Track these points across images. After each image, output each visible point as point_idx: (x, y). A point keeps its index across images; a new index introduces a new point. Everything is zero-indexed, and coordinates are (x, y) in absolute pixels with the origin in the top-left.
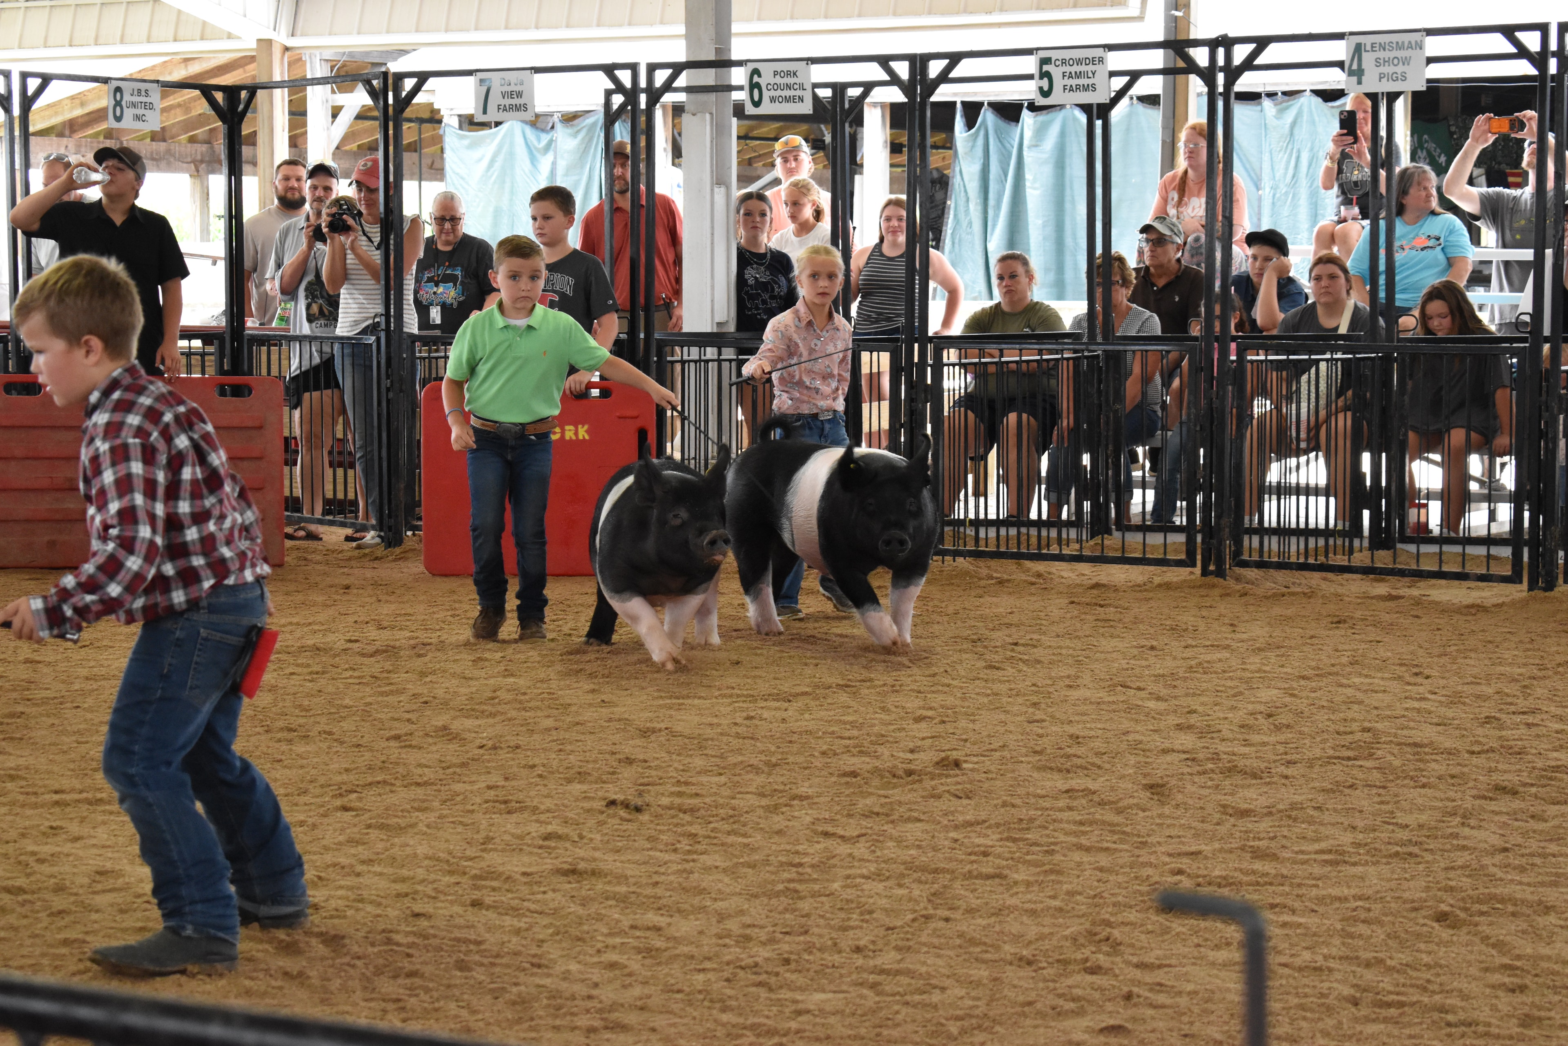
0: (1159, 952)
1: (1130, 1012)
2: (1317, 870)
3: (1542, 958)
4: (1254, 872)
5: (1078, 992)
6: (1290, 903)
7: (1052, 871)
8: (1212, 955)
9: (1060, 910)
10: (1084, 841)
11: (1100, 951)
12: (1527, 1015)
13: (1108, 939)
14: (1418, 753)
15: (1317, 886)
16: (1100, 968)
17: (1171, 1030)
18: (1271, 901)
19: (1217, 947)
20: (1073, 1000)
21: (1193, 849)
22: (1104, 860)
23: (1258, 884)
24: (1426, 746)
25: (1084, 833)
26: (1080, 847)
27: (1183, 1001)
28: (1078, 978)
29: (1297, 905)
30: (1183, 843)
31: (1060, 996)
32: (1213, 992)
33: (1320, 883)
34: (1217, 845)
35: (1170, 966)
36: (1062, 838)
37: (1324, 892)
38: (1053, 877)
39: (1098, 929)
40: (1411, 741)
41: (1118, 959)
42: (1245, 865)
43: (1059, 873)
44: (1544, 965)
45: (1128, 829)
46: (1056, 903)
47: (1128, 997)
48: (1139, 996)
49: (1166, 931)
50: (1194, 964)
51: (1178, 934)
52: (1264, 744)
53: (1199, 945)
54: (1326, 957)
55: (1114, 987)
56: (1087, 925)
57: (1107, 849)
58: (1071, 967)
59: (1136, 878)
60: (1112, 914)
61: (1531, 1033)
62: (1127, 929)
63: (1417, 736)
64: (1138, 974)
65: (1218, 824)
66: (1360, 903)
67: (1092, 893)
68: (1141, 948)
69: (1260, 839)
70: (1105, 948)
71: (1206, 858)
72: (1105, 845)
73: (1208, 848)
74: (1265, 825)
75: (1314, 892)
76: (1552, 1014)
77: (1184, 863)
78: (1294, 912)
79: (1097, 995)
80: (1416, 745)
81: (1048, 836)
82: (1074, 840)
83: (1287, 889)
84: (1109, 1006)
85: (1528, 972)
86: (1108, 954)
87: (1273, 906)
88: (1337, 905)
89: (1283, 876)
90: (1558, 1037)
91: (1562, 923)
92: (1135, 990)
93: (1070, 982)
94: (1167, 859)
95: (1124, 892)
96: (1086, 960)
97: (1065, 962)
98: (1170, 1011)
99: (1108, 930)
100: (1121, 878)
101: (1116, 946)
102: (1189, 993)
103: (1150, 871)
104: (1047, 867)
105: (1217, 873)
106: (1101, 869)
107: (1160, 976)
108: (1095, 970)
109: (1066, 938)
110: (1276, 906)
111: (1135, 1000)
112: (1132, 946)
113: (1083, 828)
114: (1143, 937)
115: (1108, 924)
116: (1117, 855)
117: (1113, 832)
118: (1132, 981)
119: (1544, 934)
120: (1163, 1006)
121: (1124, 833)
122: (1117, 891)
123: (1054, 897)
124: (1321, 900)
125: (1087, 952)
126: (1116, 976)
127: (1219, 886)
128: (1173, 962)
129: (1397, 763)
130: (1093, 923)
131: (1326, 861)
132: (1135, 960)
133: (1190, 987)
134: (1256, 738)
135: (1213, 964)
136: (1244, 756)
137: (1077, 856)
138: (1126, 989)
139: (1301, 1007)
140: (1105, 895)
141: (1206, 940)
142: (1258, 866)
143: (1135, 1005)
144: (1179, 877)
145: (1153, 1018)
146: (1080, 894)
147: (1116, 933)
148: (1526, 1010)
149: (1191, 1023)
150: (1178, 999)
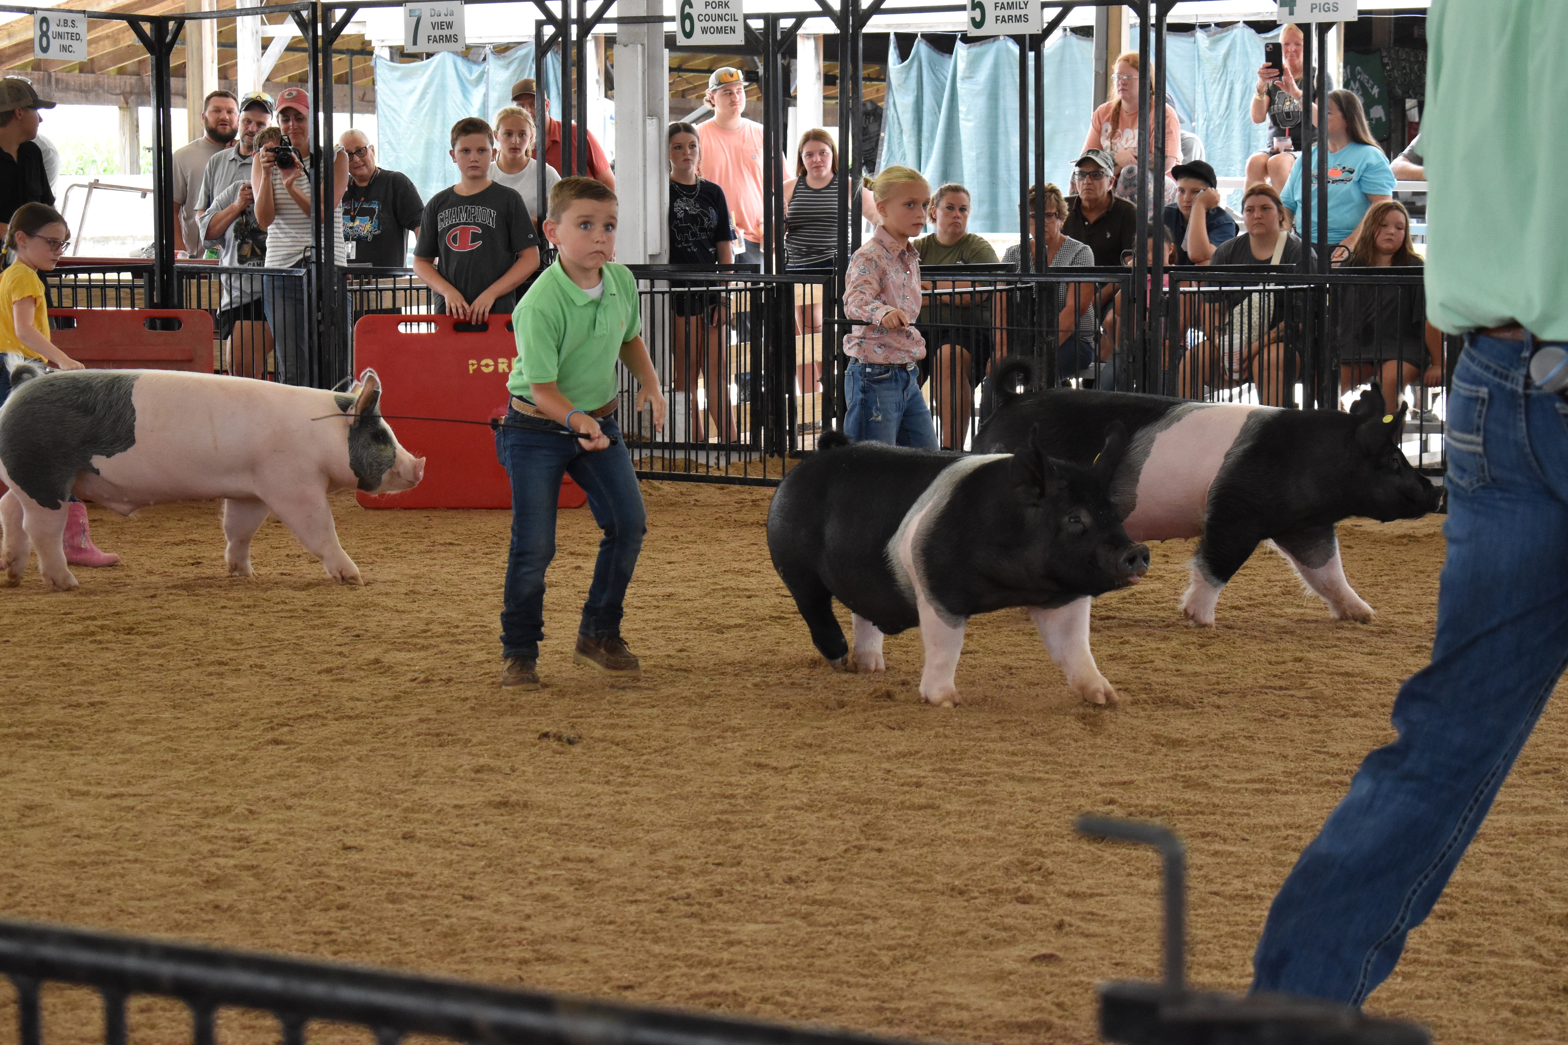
0: (1090, 881)
1: (1063, 941)
2: (1248, 798)
3: (1471, 885)
4: (1186, 802)
5: (1009, 921)
6: (1221, 831)
7: (984, 802)
8: (1143, 884)
9: (992, 840)
10: (1016, 771)
11: (1032, 881)
12: (1456, 942)
13: (1040, 869)
14: (1349, 683)
15: (1248, 815)
16: (1031, 897)
17: (1103, 959)
18: (1203, 830)
19: (1148, 876)
20: (1005, 929)
21: (1126, 778)
22: (1036, 790)
23: (1189, 813)
24: (1358, 675)
25: (1017, 764)
26: (1012, 777)
27: (1115, 930)
28: (1009, 907)
29: (1228, 834)
30: (1115, 773)
31: (992, 925)
32: (1144, 921)
33: (1251, 812)
34: (1149, 775)
35: (1102, 895)
36: (995, 769)
37: (1255, 821)
38: (986, 807)
39: (1030, 859)
40: (1342, 670)
41: (1050, 889)
42: (1176, 795)
43: (990, 803)
44: (1473, 891)
45: (1061, 760)
46: (989, 833)
47: (1060, 926)
48: (1070, 925)
49: (1098, 860)
50: (1125, 893)
51: (1110, 863)
52: (1196, 674)
53: (1130, 874)
54: (1257, 886)
55: (1045, 916)
56: (1019, 855)
57: (1039, 779)
58: (1002, 897)
59: (1068, 808)
60: (1044, 844)
61: (1460, 959)
62: (1059, 859)
63: (1347, 665)
64: (1070, 903)
65: (1150, 754)
66: (1290, 832)
67: (1024, 823)
68: (1073, 878)
69: (1192, 769)
70: (1037, 878)
71: (1138, 787)
72: (1038, 775)
73: (1141, 778)
74: (1196, 755)
75: (1246, 820)
76: (1481, 940)
77: (1116, 793)
78: (1225, 840)
79: (1028, 925)
80: (1347, 674)
81: (980, 767)
82: (1007, 770)
83: (1218, 818)
84: (1041, 936)
85: (1457, 899)
86: (1039, 883)
87: (1204, 835)
88: (1268, 833)
89: (1214, 805)
90: (1487, 963)
91: (1491, 850)
92: (1067, 919)
93: (1002, 911)
94: (1100, 789)
95: (1056, 822)
96: (1018, 890)
97: (996, 892)
98: (1102, 940)
99: (1041, 859)
100: (1053, 808)
101: (1047, 876)
102: (1120, 922)
103: (1082, 801)
104: (979, 798)
105: (1149, 802)
106: (1033, 800)
107: (1091, 905)
108: (1025, 900)
109: (998, 868)
110: (1208, 835)
111: (1067, 929)
112: (1064, 875)
113: (1016, 759)
114: (1075, 866)
115: (1040, 853)
116: (1049, 785)
117: (1046, 762)
118: (1065, 911)
119: (1474, 861)
120: (1094, 935)
121: (1055, 763)
122: (1048, 820)
123: (986, 827)
124: (1252, 829)
125: (1019, 882)
126: (1048, 905)
127: (1151, 815)
128: (1105, 891)
129: (1328, 692)
130: (1026, 853)
131: (1256, 790)
132: (1066, 889)
133: (1121, 916)
134: (1188, 668)
135: (1145, 893)
136: (1176, 686)
137: (1009, 786)
138: (1057, 919)
139: (1233, 935)
140: (1037, 825)
141: (1137, 869)
142: (1189, 795)
143: (1067, 934)
144: (1111, 807)
145: (1084, 947)
146: (1012, 824)
147: (1048, 863)
148: (1455, 936)
149: (1123, 952)
150: (1110, 928)
